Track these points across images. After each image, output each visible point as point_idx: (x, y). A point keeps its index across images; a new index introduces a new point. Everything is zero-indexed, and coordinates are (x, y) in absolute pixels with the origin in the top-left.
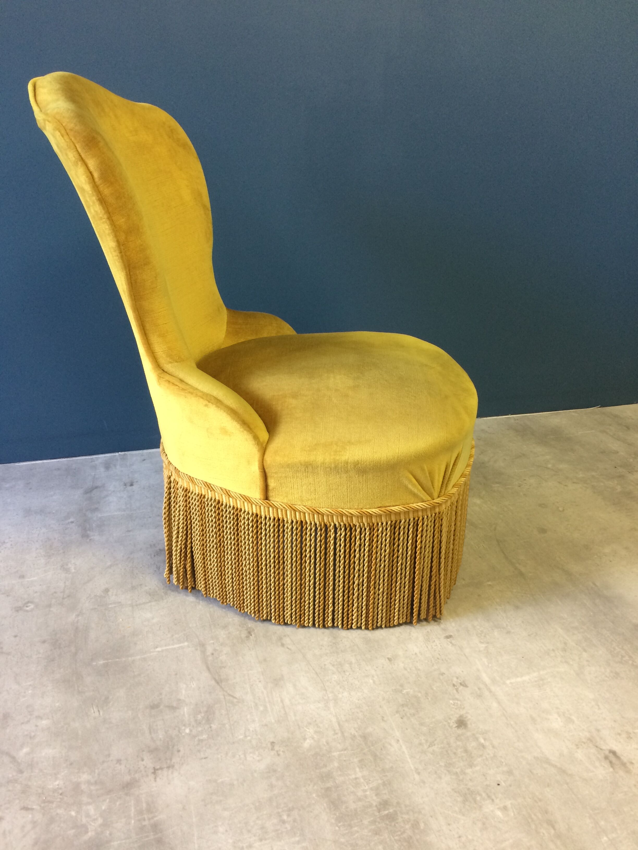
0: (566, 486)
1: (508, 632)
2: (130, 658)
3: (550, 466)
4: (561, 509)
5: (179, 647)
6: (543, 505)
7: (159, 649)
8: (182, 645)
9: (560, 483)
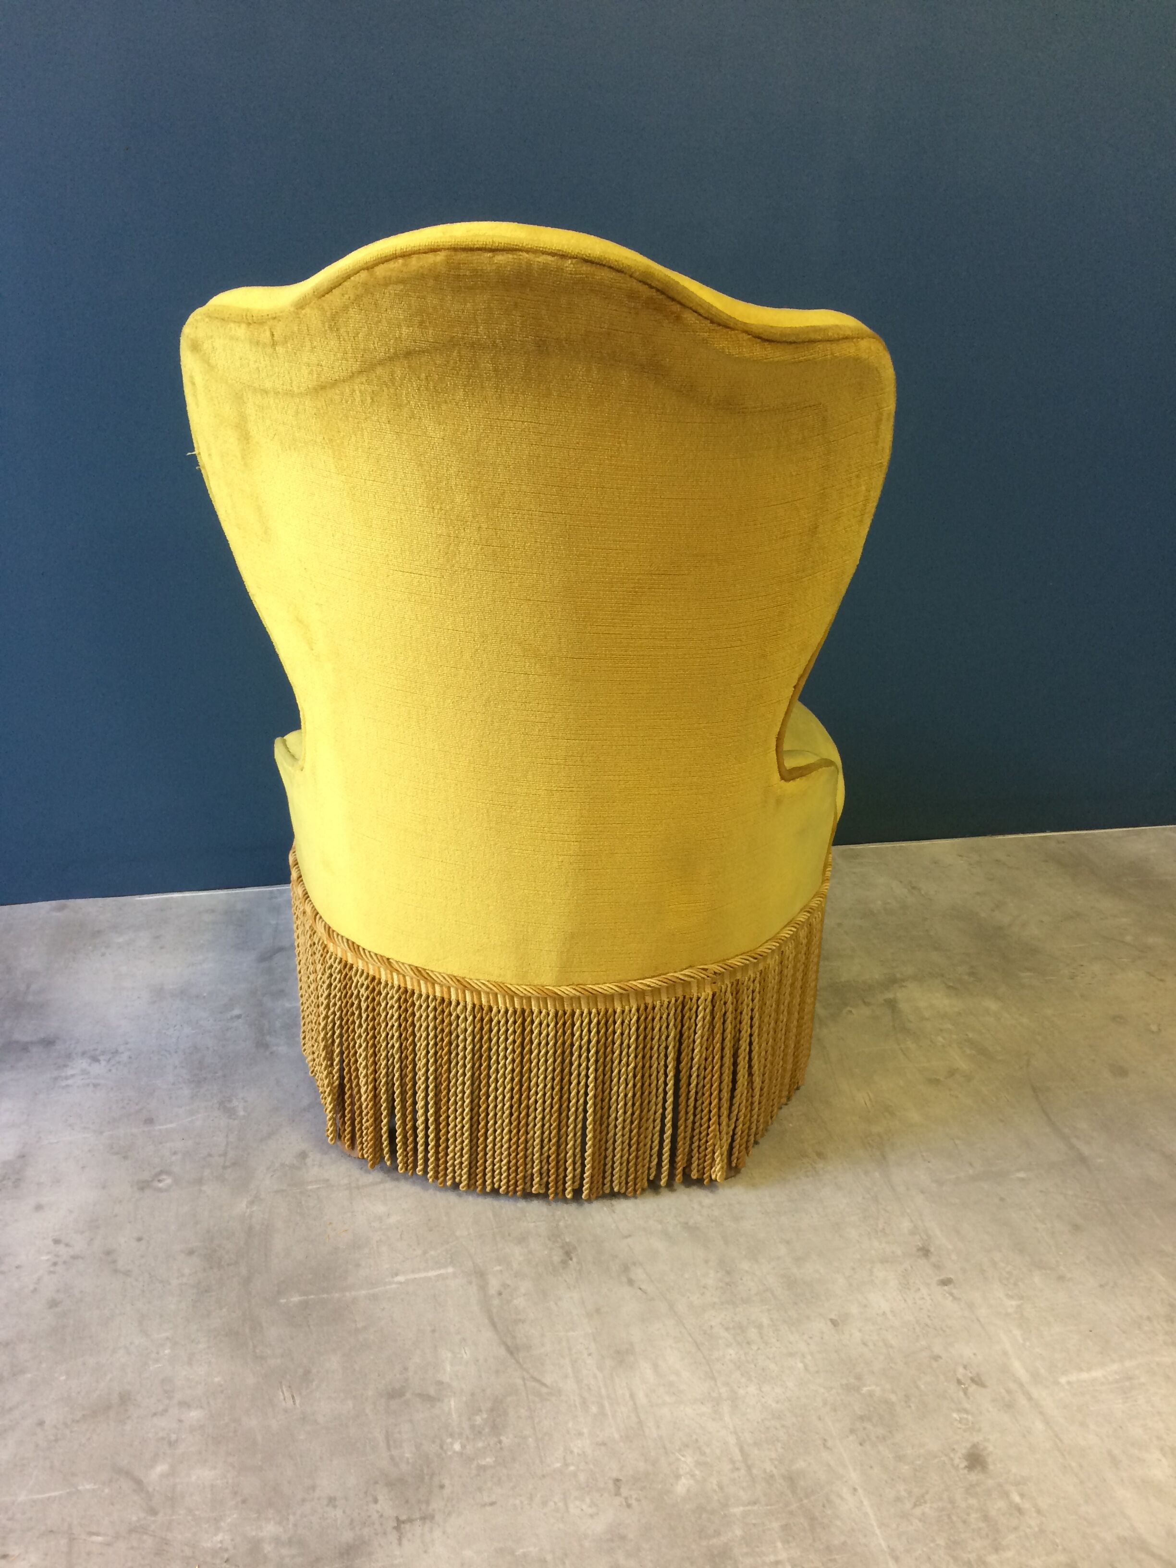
0: (1162, 980)
1: (1061, 1278)
2: (347, 1294)
3: (1128, 938)
4: (1154, 1028)
5: (438, 1276)
6: (1118, 1019)
7: (401, 1278)
8: (442, 1271)
9: (1150, 974)
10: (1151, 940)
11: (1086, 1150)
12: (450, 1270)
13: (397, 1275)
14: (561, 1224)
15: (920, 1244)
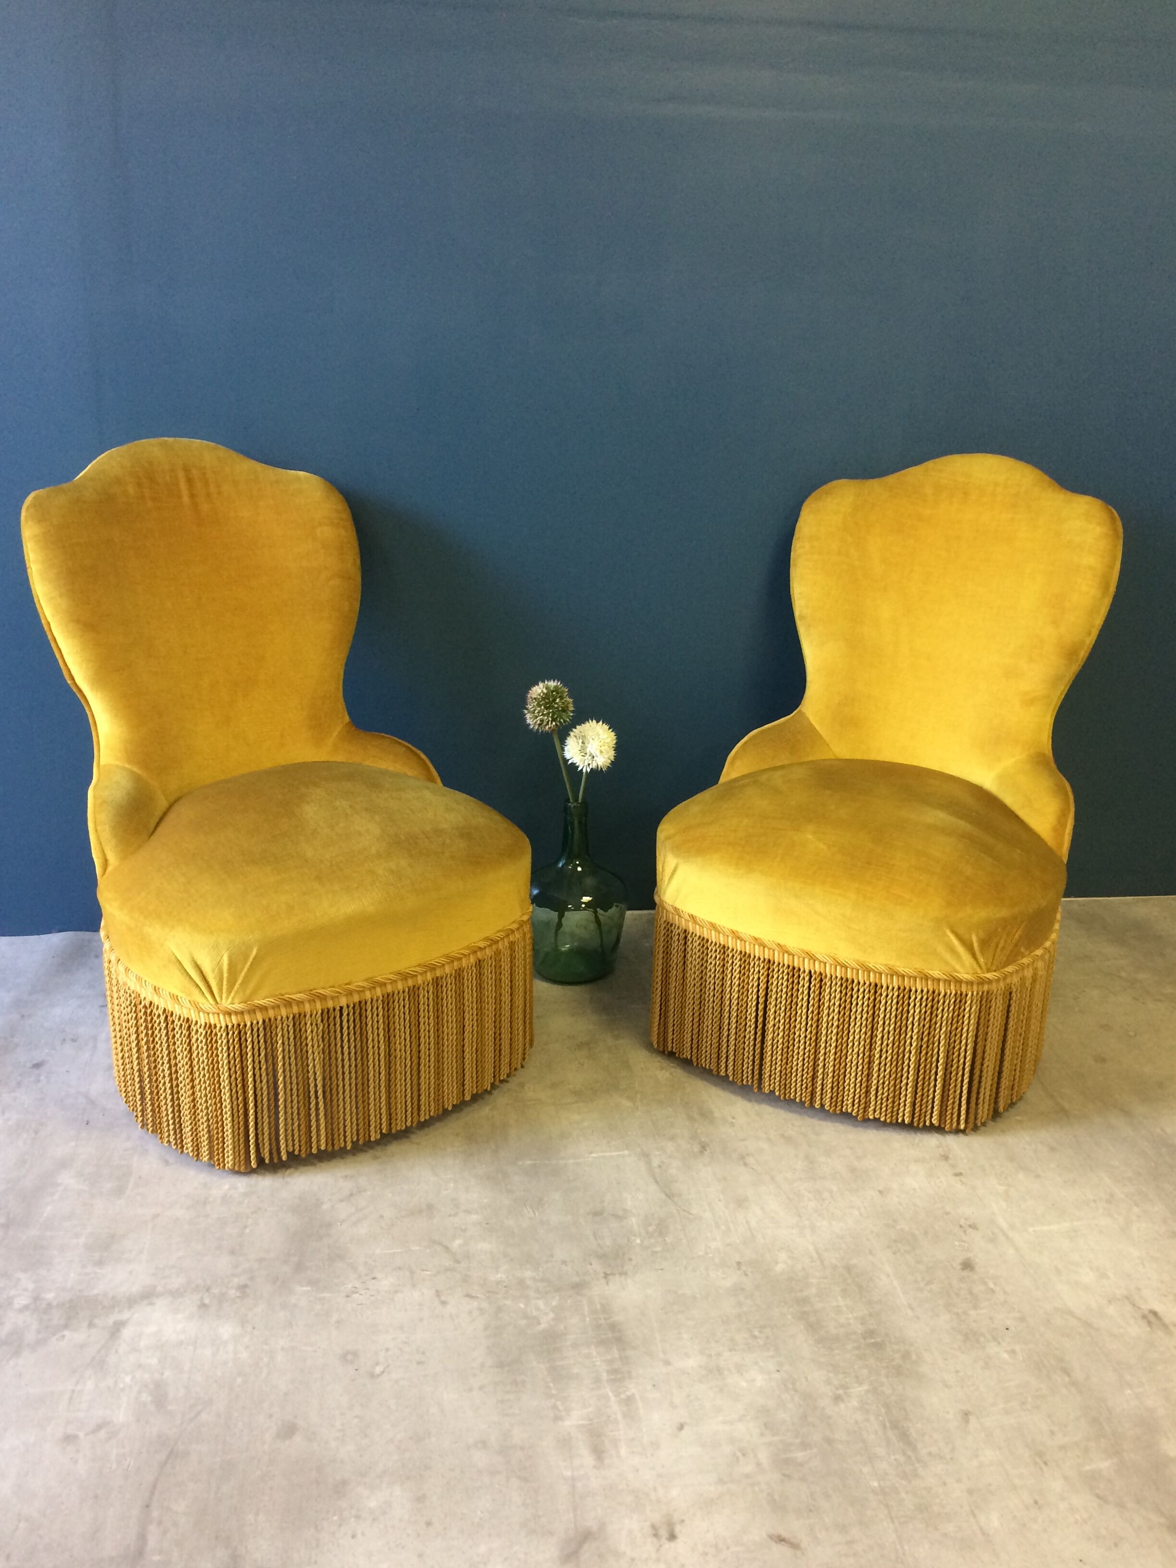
0: (1143, 1003)
1: (1038, 1176)
2: (561, 1162)
3: (1123, 974)
4: (1132, 1034)
5: (618, 1155)
6: (1106, 1027)
7: (593, 1155)
8: (621, 1153)
9: (1135, 999)
10: (1141, 976)
11: (1067, 1106)
12: (626, 1152)
13: (592, 1153)
14: (699, 1131)
15: (943, 1154)
